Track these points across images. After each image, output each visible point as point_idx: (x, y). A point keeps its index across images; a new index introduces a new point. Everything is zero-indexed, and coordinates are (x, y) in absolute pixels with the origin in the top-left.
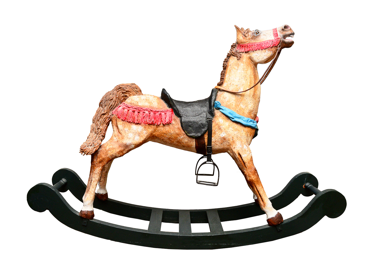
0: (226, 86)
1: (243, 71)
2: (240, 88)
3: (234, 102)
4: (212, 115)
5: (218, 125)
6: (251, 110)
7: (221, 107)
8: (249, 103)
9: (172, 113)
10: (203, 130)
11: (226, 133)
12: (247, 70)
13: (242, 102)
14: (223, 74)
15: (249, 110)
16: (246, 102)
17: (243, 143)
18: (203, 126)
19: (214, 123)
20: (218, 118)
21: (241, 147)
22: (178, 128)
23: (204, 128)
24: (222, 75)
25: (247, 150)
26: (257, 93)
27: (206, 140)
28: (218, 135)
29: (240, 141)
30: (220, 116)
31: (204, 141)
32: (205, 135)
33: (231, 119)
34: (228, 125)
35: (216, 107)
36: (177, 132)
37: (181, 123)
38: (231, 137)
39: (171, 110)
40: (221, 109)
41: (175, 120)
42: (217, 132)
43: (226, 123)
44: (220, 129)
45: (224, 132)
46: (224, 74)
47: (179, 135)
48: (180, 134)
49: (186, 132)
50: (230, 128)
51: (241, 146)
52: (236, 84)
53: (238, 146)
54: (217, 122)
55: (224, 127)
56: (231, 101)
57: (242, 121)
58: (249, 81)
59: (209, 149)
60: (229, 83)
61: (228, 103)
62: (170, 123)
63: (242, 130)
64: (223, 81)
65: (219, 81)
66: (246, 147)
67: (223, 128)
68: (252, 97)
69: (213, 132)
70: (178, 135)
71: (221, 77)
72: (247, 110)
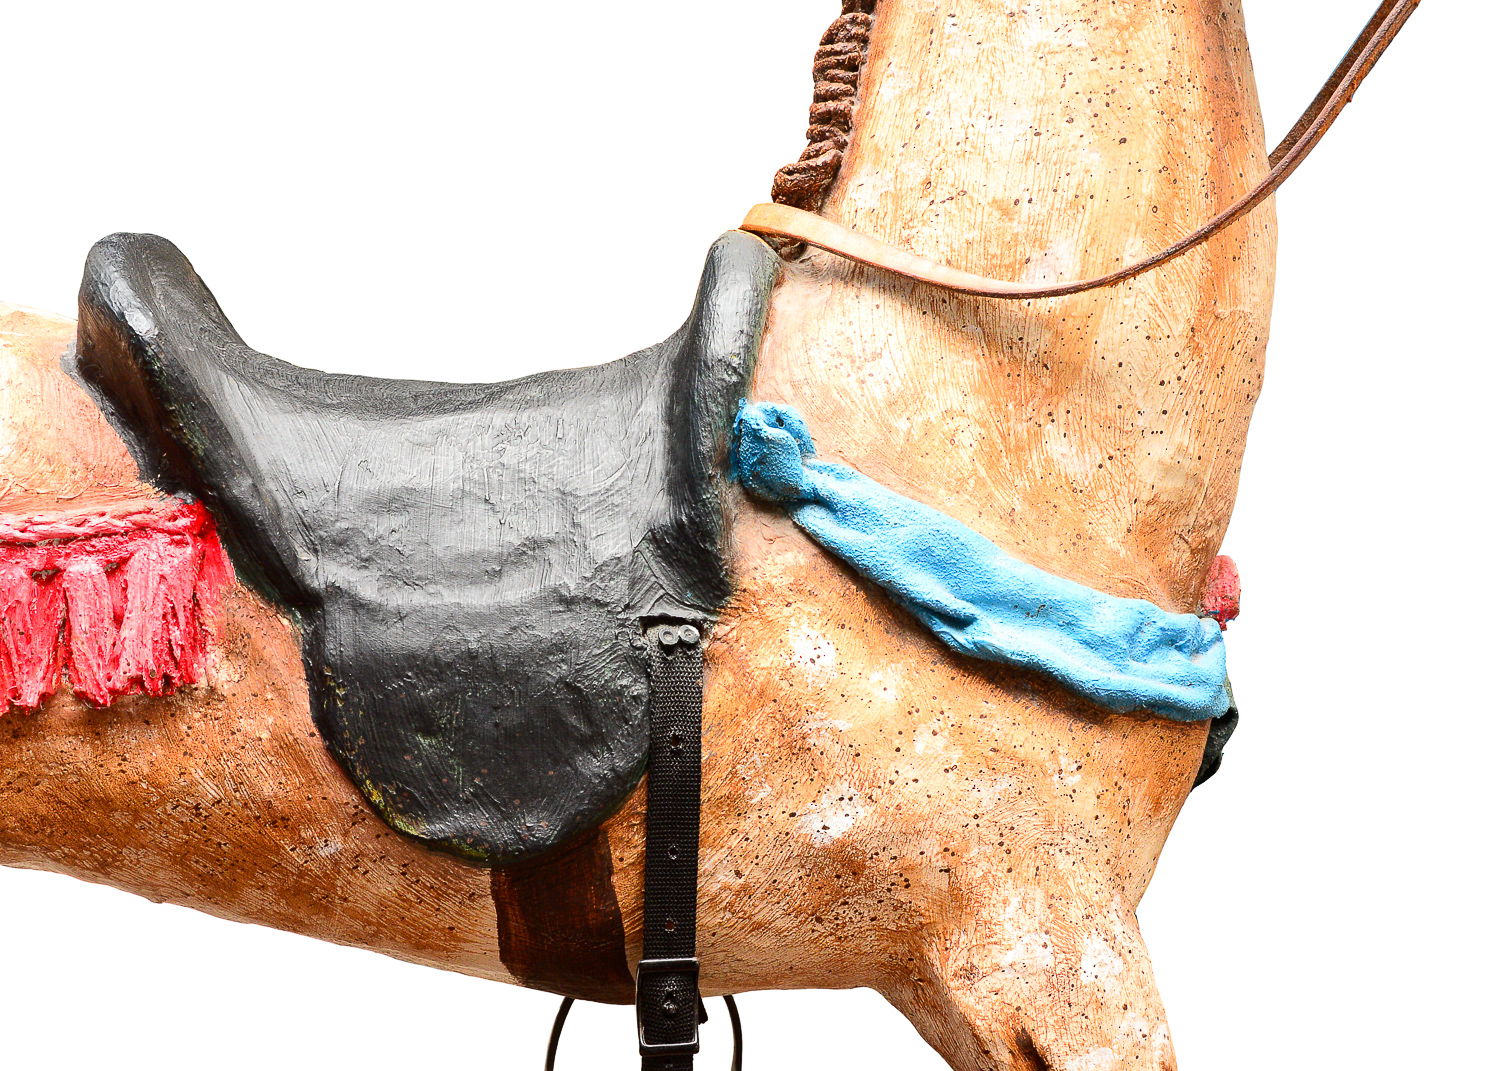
0: (874, 203)
1: (1079, 35)
2: (1039, 242)
3: (971, 409)
4: (704, 581)
5: (770, 707)
6: (1164, 498)
7: (810, 477)
8: (1141, 422)
9: (203, 555)
10: (596, 766)
11: (876, 793)
12: (1134, 23)
13: (1063, 406)
14: (839, 65)
15: (1146, 496)
16: (1112, 411)
17: (1075, 913)
18: (589, 721)
19: (731, 680)
20: (770, 612)
21: (1050, 960)
22: (286, 747)
23: (594, 741)
24: (833, 79)
25: (1114, 994)
26: (1236, 299)
27: (626, 888)
28: (779, 818)
29: (1039, 895)
30: (797, 588)
31: (608, 892)
32: (618, 832)
33: (940, 627)
34: (890, 697)
35: (756, 476)
36: (268, 788)
37: (309, 678)
38: (931, 847)
39: (182, 522)
40: (819, 501)
41: (236, 645)
42: (762, 794)
43: (875, 677)
44: (798, 749)
45: (843, 788)
46: (852, 66)
47: (295, 830)
48: (310, 819)
49: (376, 797)
50: (923, 743)
51: (1045, 959)
52: (995, 190)
53: (1016, 955)
54: (764, 660)
55: (841, 724)
56: (931, 396)
57: (1069, 641)
58: (1148, 149)
59: (670, 996)
60: (915, 172)
61: (902, 425)
62: (167, 679)
63: (1064, 762)
64: (842, 146)
65: (790, 145)
66: (1108, 956)
67: (837, 735)
68: (1178, 344)
69: (713, 785)
70: (281, 821)
71: (818, 98)
72: (1123, 499)
